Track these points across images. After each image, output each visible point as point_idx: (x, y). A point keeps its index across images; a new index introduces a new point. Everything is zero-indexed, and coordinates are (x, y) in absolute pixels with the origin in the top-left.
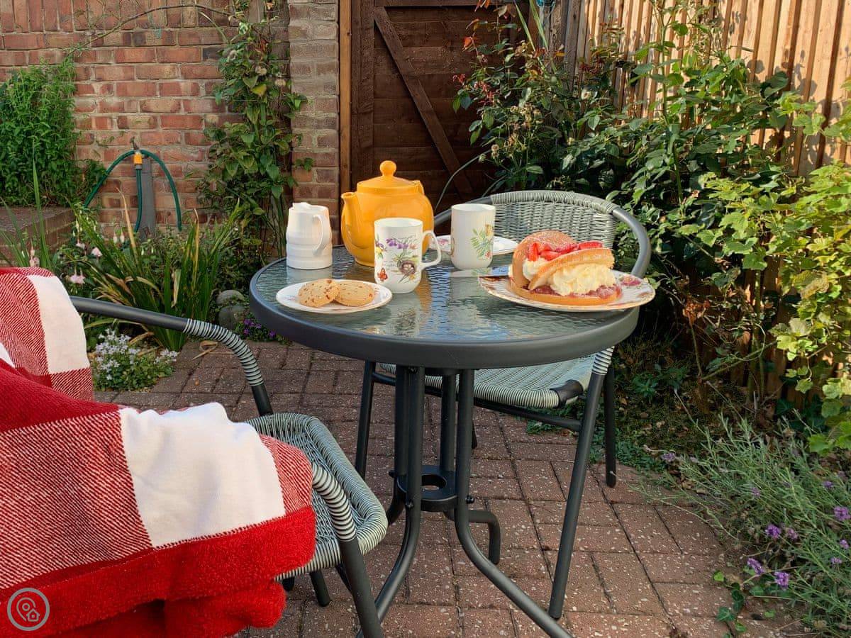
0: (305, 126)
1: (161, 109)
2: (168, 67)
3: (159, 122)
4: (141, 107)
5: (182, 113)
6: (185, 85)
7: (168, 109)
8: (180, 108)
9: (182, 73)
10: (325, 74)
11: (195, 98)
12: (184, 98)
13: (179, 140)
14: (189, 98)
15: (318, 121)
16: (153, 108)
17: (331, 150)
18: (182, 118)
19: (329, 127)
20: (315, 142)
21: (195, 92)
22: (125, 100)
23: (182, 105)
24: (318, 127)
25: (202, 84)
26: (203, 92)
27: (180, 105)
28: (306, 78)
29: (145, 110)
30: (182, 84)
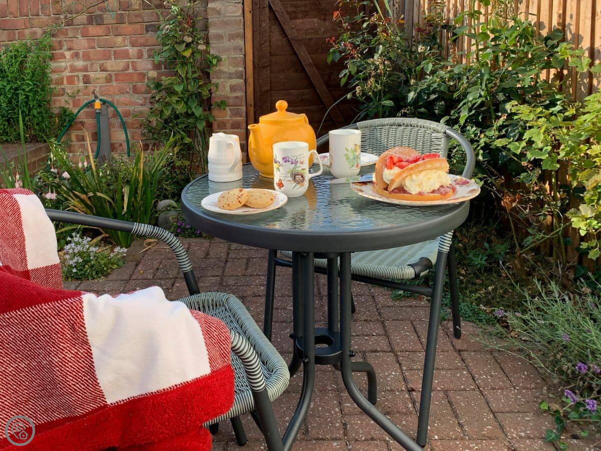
0: (220, 78)
1: (115, 68)
2: (120, 39)
3: (114, 78)
4: (100, 67)
5: (131, 71)
6: (133, 51)
7: (120, 69)
8: (128, 68)
9: (130, 43)
10: (234, 40)
11: (140, 60)
12: (131, 60)
13: (128, 90)
14: (135, 60)
15: (230, 74)
16: (109, 68)
17: (240, 94)
18: (131, 74)
19: (238, 78)
20: (228, 89)
21: (140, 56)
22: (88, 63)
23: (130, 65)
24: (230, 78)
25: (145, 50)
26: (145, 55)
27: (128, 65)
28: (220, 43)
29: (103, 69)
30: (131, 50)
